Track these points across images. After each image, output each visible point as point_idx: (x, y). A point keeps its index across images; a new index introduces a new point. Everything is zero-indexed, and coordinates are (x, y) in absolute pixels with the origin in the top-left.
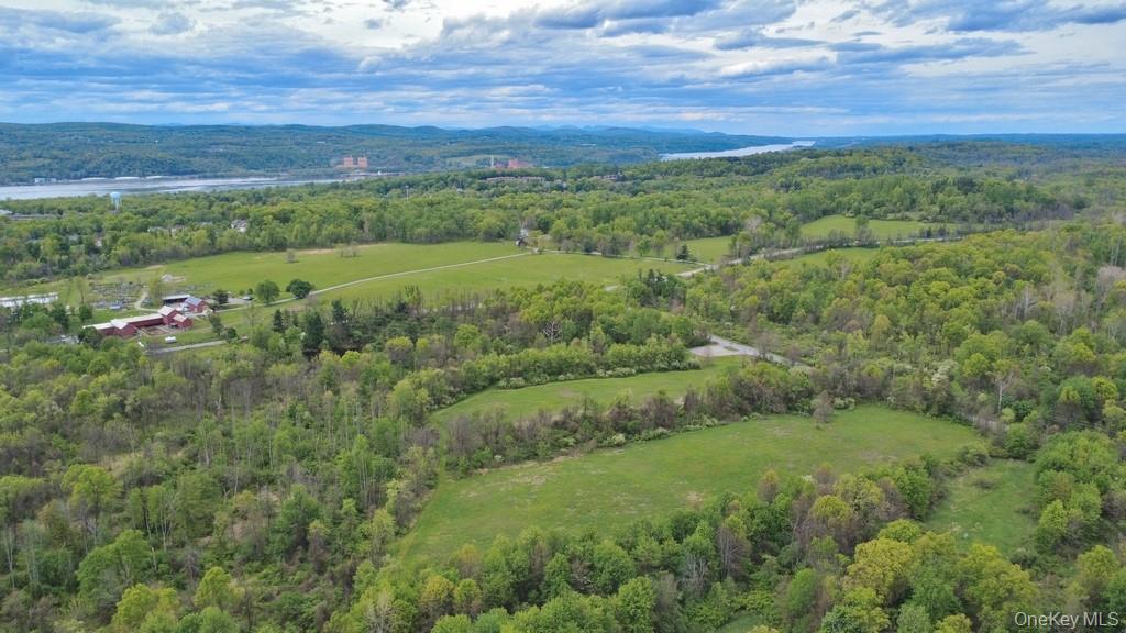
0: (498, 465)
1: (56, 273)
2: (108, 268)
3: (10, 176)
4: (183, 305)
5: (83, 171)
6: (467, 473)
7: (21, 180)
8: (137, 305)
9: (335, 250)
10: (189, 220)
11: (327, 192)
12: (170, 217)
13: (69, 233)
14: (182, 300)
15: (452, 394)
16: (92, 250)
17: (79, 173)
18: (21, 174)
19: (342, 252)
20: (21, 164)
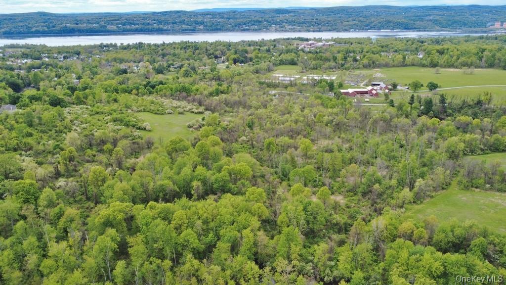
0: (486, 190)
1: (339, 68)
2: (358, 68)
3: (342, 28)
4: (378, 87)
5: (369, 27)
6: (466, 188)
7: (346, 30)
8: (362, 85)
9: (462, 70)
10: (400, 50)
11: (474, 40)
12: (393, 48)
13: (351, 53)
14: (379, 85)
15: (482, 150)
16: (355, 60)
17: (367, 28)
18: (346, 28)
19: (465, 72)
20: (347, 23)
